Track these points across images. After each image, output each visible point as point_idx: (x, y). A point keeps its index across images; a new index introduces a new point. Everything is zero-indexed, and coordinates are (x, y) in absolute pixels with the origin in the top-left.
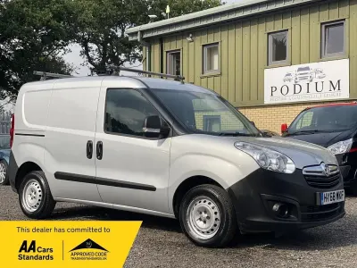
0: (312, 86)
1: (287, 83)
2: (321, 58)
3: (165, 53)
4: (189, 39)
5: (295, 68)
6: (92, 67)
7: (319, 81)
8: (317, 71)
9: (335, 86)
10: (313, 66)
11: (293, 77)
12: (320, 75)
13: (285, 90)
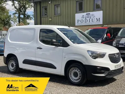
0: (91, 20)
1: (83, 19)
2: (94, 10)
3: (41, 8)
4: (50, 3)
5: (85, 13)
7: (93, 18)
8: (92, 15)
9: (98, 20)
10: (91, 13)
11: (85, 17)
12: (93, 16)
13: (82, 21)
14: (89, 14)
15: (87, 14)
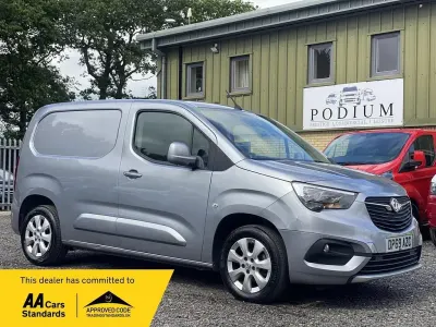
0: (360, 109)
1: (331, 106)
2: (371, 77)
3: (184, 67)
4: (214, 50)
5: (340, 87)
6: (93, 79)
7: (368, 104)
8: (365, 93)
9: (387, 110)
10: (361, 86)
11: (337, 99)
12: (370, 97)
13: (327, 114)
14: (355, 89)
15: (345, 90)
